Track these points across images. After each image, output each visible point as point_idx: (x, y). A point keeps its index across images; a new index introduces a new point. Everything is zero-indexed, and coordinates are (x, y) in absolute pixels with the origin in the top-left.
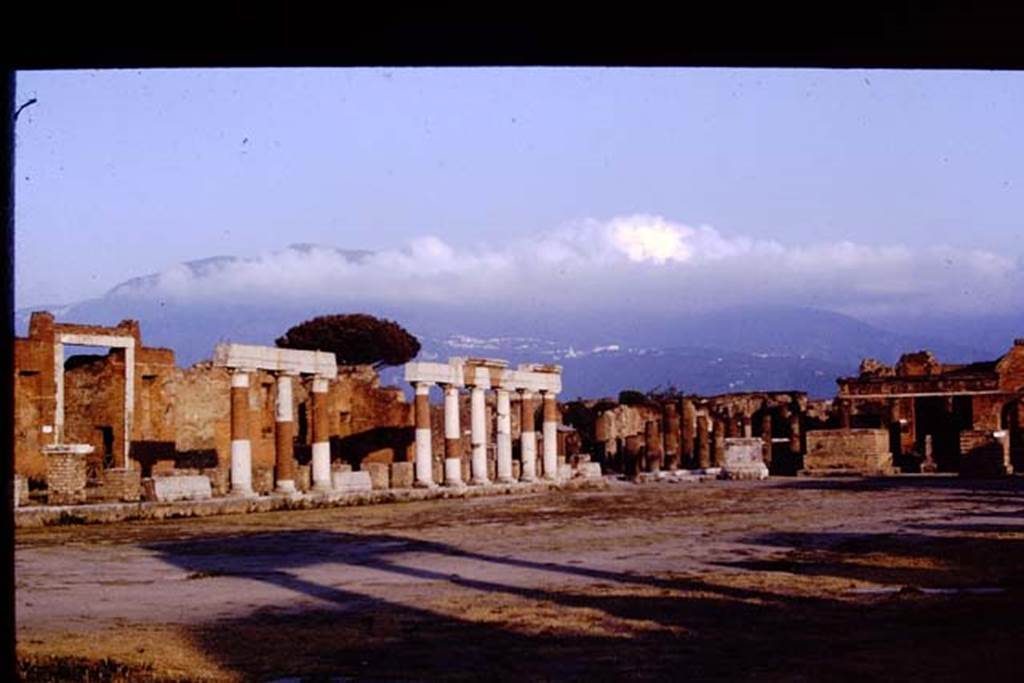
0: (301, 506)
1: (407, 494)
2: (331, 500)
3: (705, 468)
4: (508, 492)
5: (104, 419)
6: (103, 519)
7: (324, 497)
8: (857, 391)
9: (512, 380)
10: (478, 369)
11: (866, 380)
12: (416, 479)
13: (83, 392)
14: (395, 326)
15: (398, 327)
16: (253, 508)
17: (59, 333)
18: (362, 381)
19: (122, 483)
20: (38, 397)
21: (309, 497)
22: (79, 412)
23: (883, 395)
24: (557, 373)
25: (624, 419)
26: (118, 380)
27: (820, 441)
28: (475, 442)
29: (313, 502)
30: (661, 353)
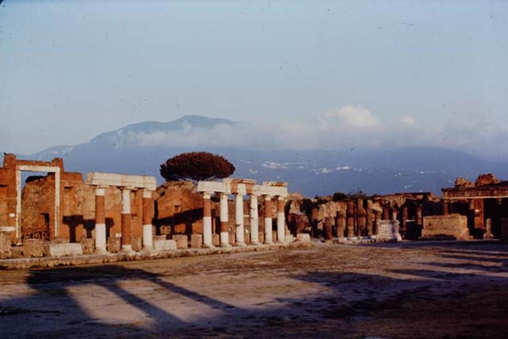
0: (134, 259)
1: (196, 252)
2: (152, 255)
3: (371, 235)
4: (255, 250)
5: (44, 209)
6: (18, 267)
7: (148, 254)
8: (452, 195)
9: (259, 191)
10: (239, 185)
11: (457, 189)
12: (203, 243)
13: (35, 195)
14: (222, 158)
15: (223, 159)
16: (106, 260)
17: (18, 165)
18: (187, 189)
19: (33, 247)
20: (8, 198)
21: (139, 254)
22: (32, 205)
23: (466, 197)
24: (285, 186)
25: (332, 209)
26: (51, 189)
27: (431, 222)
28: (237, 223)
29: (141, 257)
30: (371, 171)
